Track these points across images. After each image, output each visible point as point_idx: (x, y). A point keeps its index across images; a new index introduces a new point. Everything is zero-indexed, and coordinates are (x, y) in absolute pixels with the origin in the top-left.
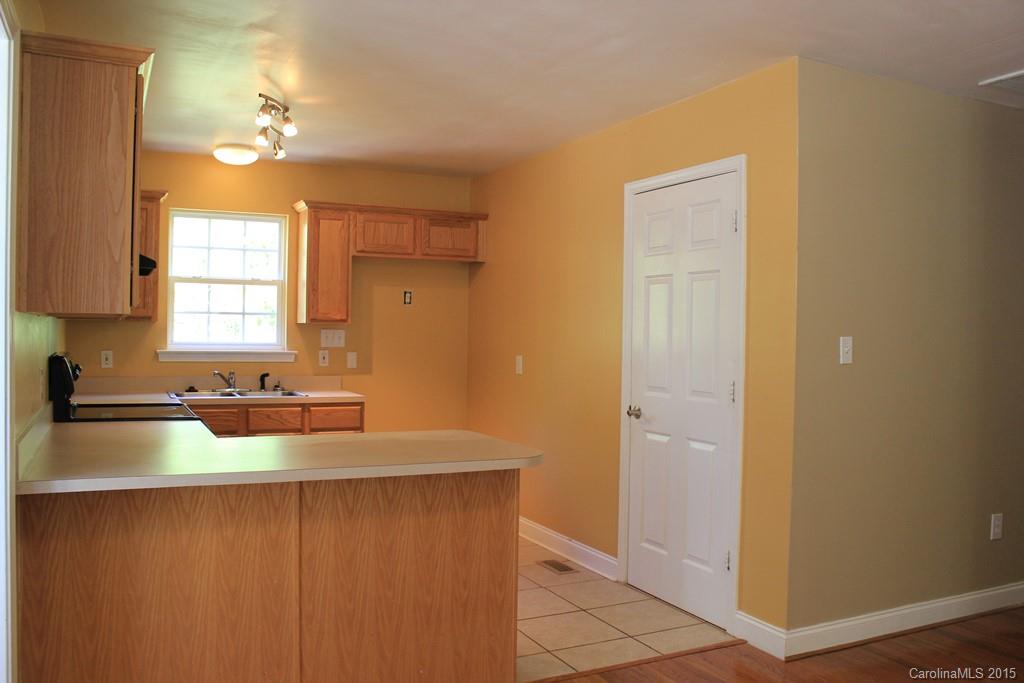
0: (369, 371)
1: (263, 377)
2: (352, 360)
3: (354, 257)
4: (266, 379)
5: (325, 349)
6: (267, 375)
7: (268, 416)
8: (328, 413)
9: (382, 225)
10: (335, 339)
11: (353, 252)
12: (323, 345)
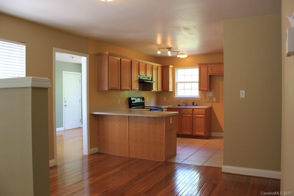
0: (219, 102)
1: (193, 103)
2: (214, 99)
3: (209, 75)
4: (194, 103)
5: (208, 97)
6: (194, 102)
7: (185, 111)
8: (198, 111)
9: (216, 67)
10: (210, 94)
11: (209, 74)
12: (208, 96)
